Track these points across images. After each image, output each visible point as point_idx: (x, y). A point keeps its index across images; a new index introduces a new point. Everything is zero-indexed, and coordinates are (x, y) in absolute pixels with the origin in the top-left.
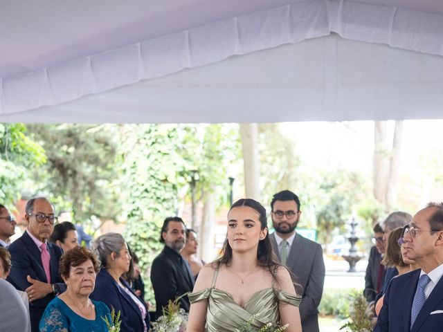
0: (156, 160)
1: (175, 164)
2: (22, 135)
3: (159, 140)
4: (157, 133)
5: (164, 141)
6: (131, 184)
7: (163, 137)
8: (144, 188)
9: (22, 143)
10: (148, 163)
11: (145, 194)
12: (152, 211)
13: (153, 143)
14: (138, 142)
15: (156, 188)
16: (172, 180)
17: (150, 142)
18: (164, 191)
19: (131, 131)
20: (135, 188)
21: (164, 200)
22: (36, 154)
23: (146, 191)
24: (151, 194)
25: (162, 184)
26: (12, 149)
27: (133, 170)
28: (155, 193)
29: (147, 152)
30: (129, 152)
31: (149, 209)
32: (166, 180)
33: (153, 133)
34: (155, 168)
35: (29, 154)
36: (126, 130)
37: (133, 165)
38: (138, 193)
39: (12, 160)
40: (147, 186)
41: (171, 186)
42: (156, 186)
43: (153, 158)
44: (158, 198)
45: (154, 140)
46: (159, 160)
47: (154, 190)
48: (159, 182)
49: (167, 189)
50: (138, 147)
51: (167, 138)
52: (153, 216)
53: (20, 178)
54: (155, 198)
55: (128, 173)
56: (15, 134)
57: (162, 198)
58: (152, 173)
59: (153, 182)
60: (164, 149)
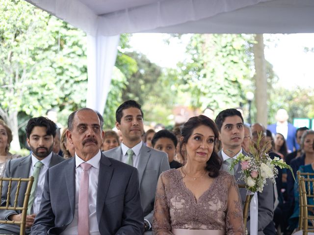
0: (229, 67)
1: (242, 69)
3: (232, 53)
4: (231, 48)
5: (235, 54)
6: (210, 84)
7: (234, 51)
8: (219, 87)
10: (224, 69)
11: (221, 91)
13: (228, 55)
14: (217, 55)
15: (228, 87)
17: (225, 54)
18: (233, 89)
19: (210, 47)
20: (213, 87)
21: (233, 96)
23: (221, 89)
24: (224, 91)
25: (232, 84)
27: (212, 74)
28: (227, 91)
29: (223, 60)
31: (223, 101)
32: (236, 81)
33: (228, 48)
34: (229, 72)
36: (207, 46)
37: (212, 71)
38: (215, 91)
40: (222, 86)
42: (228, 85)
43: (227, 65)
44: (229, 94)
45: (228, 52)
46: (231, 67)
47: (226, 88)
48: (230, 83)
50: (216, 58)
51: (237, 52)
54: (227, 94)
55: (208, 76)
57: (232, 94)
58: (226, 76)
59: (226, 83)
60: (235, 59)
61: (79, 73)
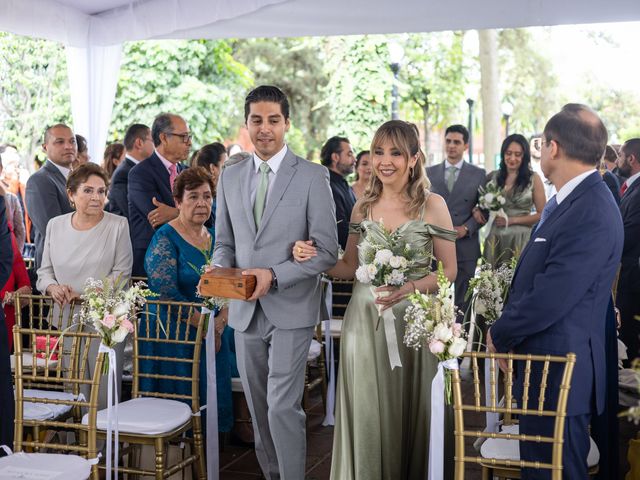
0: (363, 78)
1: (384, 83)
2: (227, 57)
3: (367, 57)
4: (363, 49)
5: (372, 58)
6: (335, 105)
7: (370, 54)
8: (350, 110)
9: (228, 65)
10: (355, 82)
11: (351, 116)
12: (359, 135)
13: (360, 60)
14: (344, 60)
15: (364, 110)
16: (380, 100)
17: (356, 60)
18: (372, 113)
19: (336, 48)
20: (341, 110)
21: (373, 123)
22: (243, 76)
23: (352, 112)
24: (358, 117)
25: (370, 104)
26: (218, 72)
27: (339, 91)
28: (362, 115)
29: (353, 70)
30: (334, 71)
31: (356, 133)
32: (373, 101)
33: (359, 50)
34: (362, 87)
35: (235, 76)
36: (331, 47)
37: (338, 85)
38: (343, 116)
39: (217, 83)
40: (353, 107)
41: (381, 107)
42: (364, 107)
43: (359, 76)
44: (366, 121)
45: (360, 57)
46: (367, 79)
47: (361, 112)
48: (367, 103)
49: (376, 111)
50: (343, 65)
51: (375, 54)
52: (361, 140)
53: (225, 102)
54: (362, 120)
55: (333, 93)
56: (221, 56)
57: (370, 121)
58: (359, 93)
59: (360, 103)
60: (372, 66)
61: (144, 92)
